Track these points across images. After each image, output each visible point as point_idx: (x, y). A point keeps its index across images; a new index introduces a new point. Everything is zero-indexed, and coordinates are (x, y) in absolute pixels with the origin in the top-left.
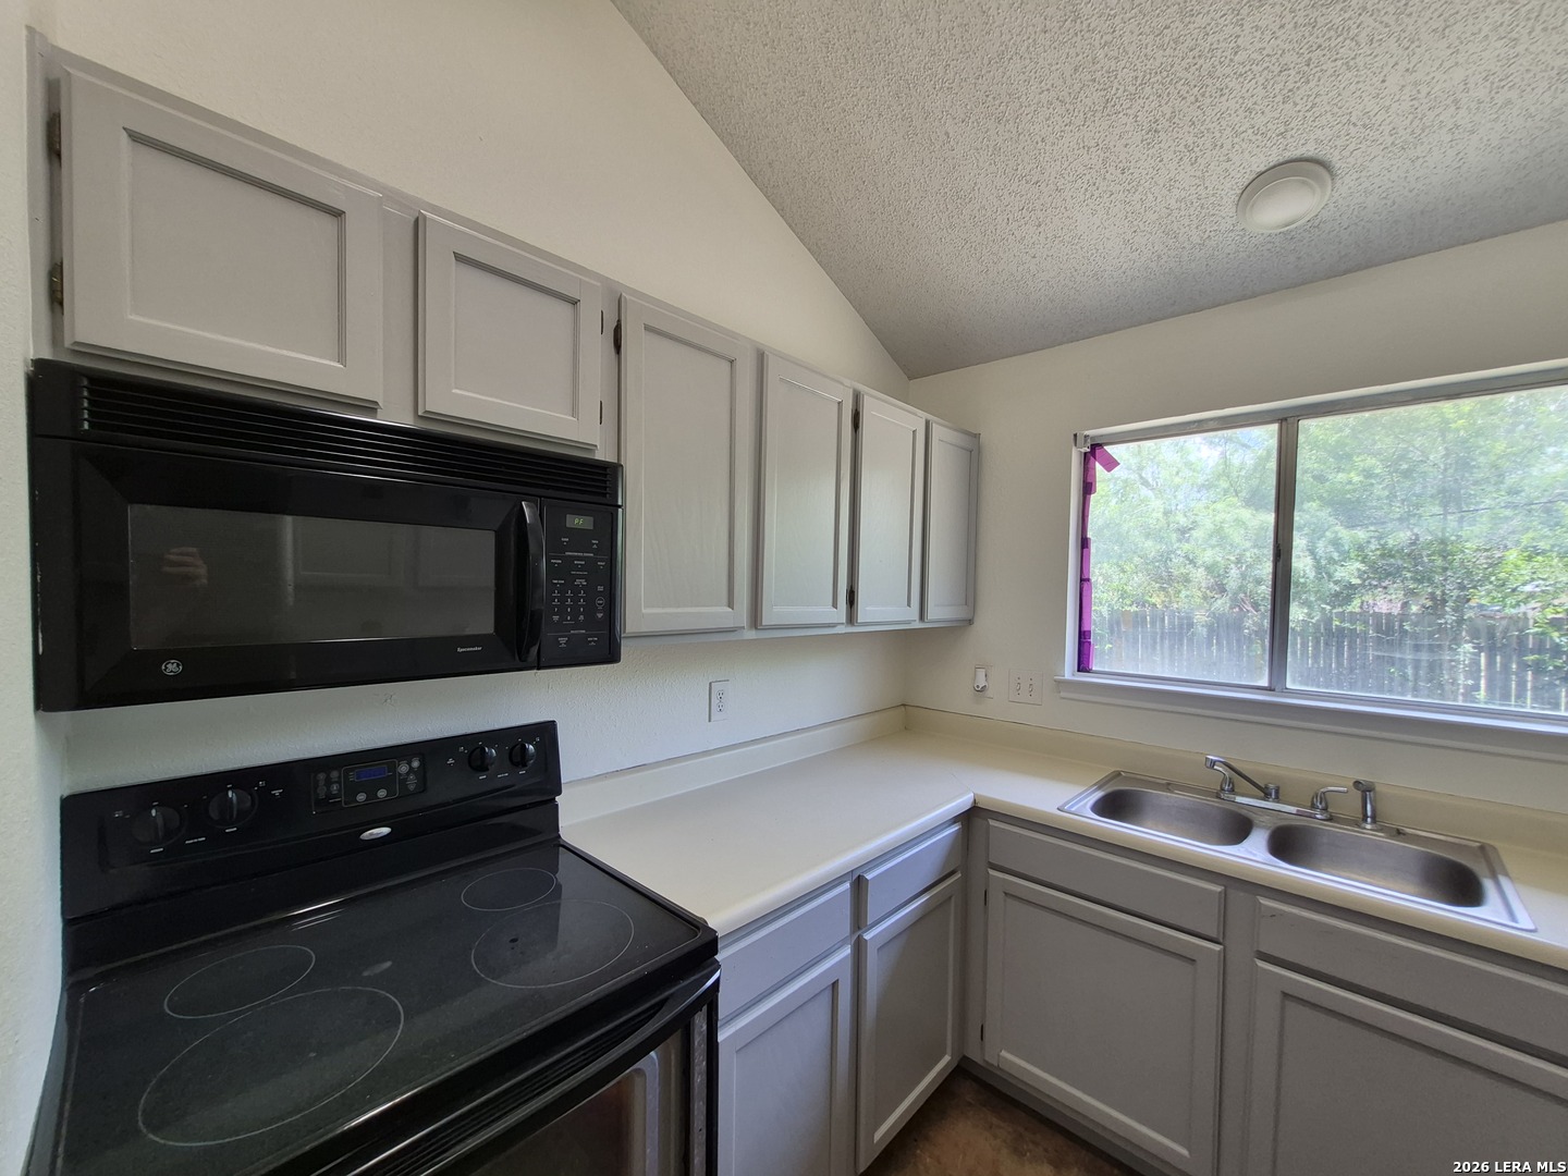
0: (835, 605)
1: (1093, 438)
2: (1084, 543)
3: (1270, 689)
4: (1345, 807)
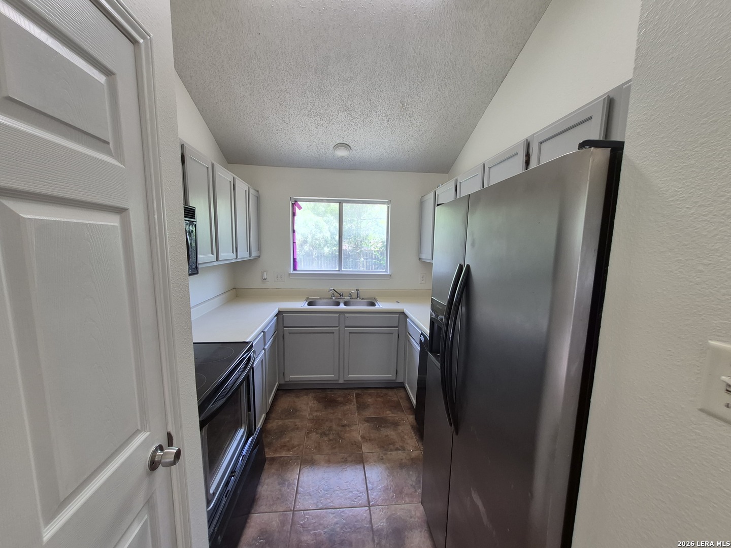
0: (233, 253)
1: (295, 199)
2: (294, 231)
3: (339, 271)
4: (354, 295)
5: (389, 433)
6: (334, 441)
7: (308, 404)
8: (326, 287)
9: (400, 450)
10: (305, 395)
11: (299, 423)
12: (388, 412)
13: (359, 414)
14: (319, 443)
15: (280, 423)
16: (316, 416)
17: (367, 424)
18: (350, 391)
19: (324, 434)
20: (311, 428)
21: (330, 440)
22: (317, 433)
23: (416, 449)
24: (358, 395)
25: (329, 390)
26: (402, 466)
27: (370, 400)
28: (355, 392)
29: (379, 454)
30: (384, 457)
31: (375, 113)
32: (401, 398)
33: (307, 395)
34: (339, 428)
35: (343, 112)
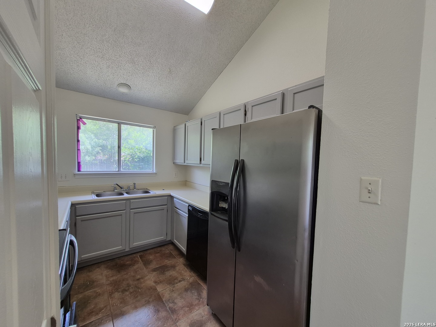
1: (80, 116)
2: (78, 141)
3: (118, 171)
4: (132, 187)
5: (171, 273)
6: (135, 292)
7: (102, 274)
8: (110, 183)
9: (182, 281)
10: (97, 268)
11: (99, 290)
12: (166, 261)
13: (147, 268)
14: (123, 298)
15: (80, 296)
16: (113, 280)
17: (155, 273)
18: (134, 255)
19: (124, 291)
20: (112, 290)
21: (131, 293)
22: (119, 292)
23: (191, 276)
24: (141, 257)
25: (118, 259)
26: (186, 290)
27: (151, 257)
28: (138, 255)
29: (170, 288)
30: (174, 289)
31: (152, 71)
32: (171, 250)
33: (99, 267)
34: (136, 282)
35: (130, 63)
